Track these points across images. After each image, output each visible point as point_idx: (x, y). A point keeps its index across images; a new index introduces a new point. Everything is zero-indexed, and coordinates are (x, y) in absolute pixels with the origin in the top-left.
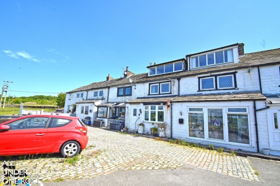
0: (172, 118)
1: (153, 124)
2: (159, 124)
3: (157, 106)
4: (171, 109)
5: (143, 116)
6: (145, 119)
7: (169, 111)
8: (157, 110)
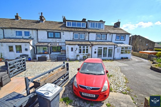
0: (92, 51)
1: (83, 55)
2: (86, 55)
3: (86, 47)
4: (92, 47)
5: (78, 51)
6: (79, 53)
7: (91, 49)
8: (86, 48)
